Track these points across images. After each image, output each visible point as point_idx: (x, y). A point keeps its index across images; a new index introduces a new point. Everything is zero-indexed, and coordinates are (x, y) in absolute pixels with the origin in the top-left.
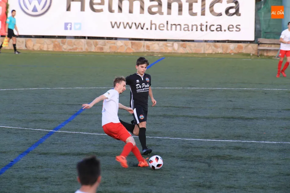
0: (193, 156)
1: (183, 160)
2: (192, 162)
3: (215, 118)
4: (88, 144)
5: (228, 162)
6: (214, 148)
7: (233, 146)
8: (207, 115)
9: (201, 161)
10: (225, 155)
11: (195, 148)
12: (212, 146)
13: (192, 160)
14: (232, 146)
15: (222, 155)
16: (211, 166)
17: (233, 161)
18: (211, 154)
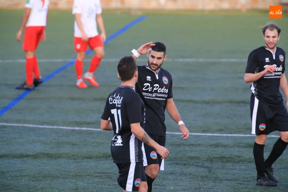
0: (187, 157)
1: (172, 164)
2: (185, 165)
3: (218, 103)
4: (36, 142)
5: (237, 166)
6: (217, 146)
7: (244, 143)
8: (207, 98)
9: (198, 164)
10: (233, 156)
11: (189, 145)
12: (214, 142)
13: (184, 163)
14: (242, 142)
15: (228, 156)
16: (212, 172)
17: (244, 164)
18: (212, 154)
